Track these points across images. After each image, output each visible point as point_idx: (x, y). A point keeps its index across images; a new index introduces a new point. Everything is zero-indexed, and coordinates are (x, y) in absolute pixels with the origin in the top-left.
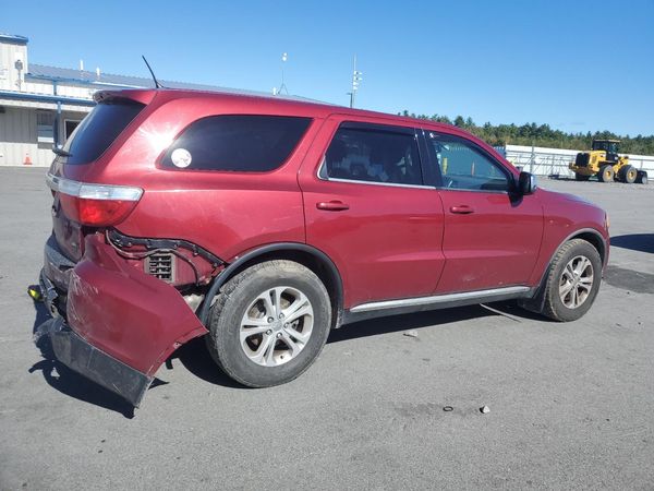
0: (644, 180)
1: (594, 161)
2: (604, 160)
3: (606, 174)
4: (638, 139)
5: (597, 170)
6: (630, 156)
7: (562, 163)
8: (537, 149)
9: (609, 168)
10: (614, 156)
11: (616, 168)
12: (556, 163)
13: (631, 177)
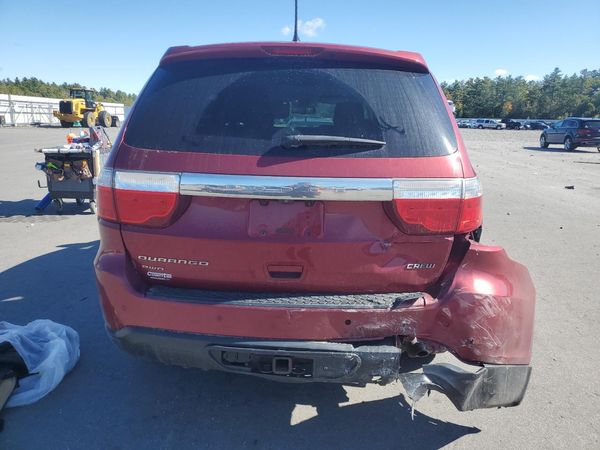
0: (117, 124)
1: (77, 109)
2: (84, 107)
3: (89, 120)
4: (65, 86)
5: (82, 116)
6: (104, 104)
7: (41, 111)
8: (14, 97)
9: (90, 114)
10: (92, 103)
11: (96, 115)
12: (35, 111)
13: (108, 122)
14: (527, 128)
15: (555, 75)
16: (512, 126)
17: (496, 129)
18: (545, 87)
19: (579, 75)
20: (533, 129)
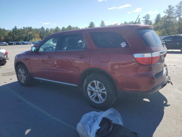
14: (15, 45)
15: (15, 28)
16: (10, 44)
17: (5, 45)
18: (13, 32)
19: (22, 28)
20: (17, 45)
